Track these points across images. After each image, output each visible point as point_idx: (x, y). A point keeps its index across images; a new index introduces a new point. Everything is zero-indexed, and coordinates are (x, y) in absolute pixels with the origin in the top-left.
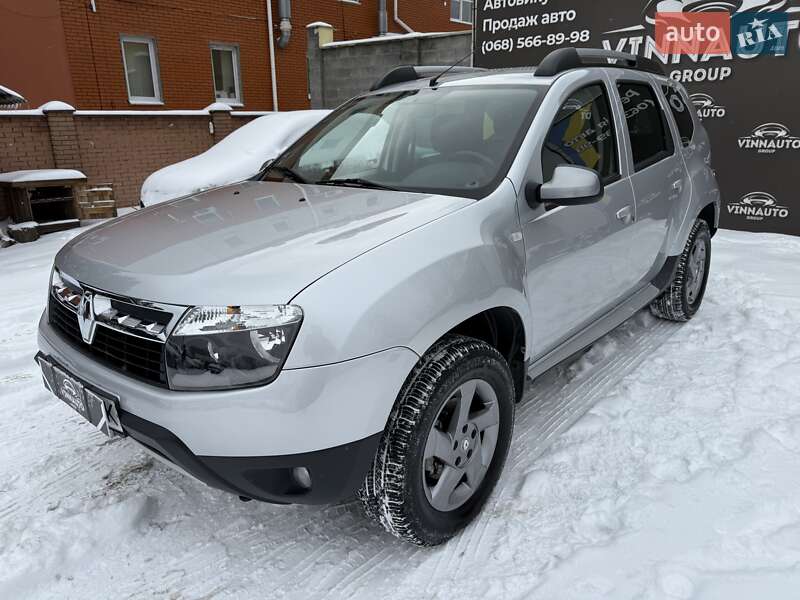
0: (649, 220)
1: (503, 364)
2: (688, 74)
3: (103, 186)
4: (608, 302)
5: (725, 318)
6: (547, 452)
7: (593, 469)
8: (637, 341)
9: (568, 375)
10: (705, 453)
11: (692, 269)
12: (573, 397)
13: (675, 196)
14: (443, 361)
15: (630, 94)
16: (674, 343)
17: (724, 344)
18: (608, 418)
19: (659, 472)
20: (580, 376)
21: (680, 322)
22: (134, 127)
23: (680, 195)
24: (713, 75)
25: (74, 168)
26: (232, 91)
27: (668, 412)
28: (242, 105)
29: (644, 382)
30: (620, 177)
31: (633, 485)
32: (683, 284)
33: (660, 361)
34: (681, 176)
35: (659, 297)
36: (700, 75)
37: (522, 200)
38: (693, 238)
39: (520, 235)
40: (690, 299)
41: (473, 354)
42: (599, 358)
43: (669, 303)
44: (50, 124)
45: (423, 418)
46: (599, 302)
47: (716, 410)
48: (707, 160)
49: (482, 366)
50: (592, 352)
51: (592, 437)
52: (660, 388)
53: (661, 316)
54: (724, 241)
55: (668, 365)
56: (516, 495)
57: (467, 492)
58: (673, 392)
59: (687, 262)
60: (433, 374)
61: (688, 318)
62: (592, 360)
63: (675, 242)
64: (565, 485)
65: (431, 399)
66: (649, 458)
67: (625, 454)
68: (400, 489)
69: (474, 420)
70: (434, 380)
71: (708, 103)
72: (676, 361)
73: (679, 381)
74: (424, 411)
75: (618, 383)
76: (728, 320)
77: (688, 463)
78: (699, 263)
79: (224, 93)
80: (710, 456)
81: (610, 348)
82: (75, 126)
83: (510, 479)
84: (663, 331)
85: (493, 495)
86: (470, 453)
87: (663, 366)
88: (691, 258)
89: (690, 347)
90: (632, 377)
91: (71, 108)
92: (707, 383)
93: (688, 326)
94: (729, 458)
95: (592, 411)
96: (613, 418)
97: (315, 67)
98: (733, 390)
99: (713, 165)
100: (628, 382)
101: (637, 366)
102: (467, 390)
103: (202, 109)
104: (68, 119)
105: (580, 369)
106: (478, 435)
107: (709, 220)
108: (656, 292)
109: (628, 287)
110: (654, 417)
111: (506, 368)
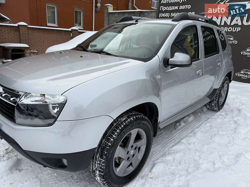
0: (209, 75)
1: (149, 123)
2: (226, 29)
3: (34, 50)
4: (192, 102)
5: (232, 111)
6: (164, 155)
7: (180, 163)
8: (201, 117)
9: (176, 127)
10: (221, 161)
11: (222, 94)
12: (176, 135)
13: (218, 68)
14: (125, 121)
15: (206, 33)
16: (214, 118)
17: (231, 120)
18: (187, 144)
19: (203, 167)
20: (179, 127)
21: (216, 111)
22: (46, 32)
23: (220, 68)
24: (234, 30)
25: (26, 44)
26: (80, 24)
27: (209, 144)
28: (83, 29)
29: (202, 132)
30: (199, 59)
31: (194, 171)
32: (219, 98)
33: (208, 124)
34: (221, 61)
35: (210, 102)
36: (230, 29)
37: (162, 63)
38: (223, 83)
39: (160, 76)
40: (220, 104)
41: (137, 119)
42: (187, 121)
43: (213, 104)
44: (20, 29)
45: (114, 142)
46: (189, 102)
47: (226, 145)
48: (231, 57)
49: (140, 124)
50: (185, 119)
51: (181, 150)
52: (207, 134)
53: (210, 108)
54: (234, 85)
55: (211, 126)
56: (151, 171)
57: (131, 169)
58: (212, 136)
59: (220, 91)
60: (120, 126)
61: (219, 110)
62: (185, 122)
63: (217, 84)
64: (169, 169)
65: (118, 135)
66: (200, 161)
67: (192, 158)
68: (103, 169)
69: (136, 143)
70: (120, 128)
71: (232, 39)
72: (213, 125)
73: (214, 132)
74: (115, 140)
75: (192, 131)
76: (233, 112)
77: (215, 164)
78: (224, 92)
79: (77, 25)
80: (223, 162)
81: (191, 118)
82: (28, 31)
83: (149, 164)
84: (210, 113)
85: (142, 170)
86: (133, 156)
87: (209, 126)
88: (222, 90)
89: (219, 120)
90: (198, 129)
91: (27, 24)
92: (224, 134)
93: (219, 113)
94: (230, 163)
95: (182, 141)
96: (189, 144)
97: (106, 19)
98: (233, 137)
99: (232, 59)
100: (196, 131)
101: (200, 126)
102: (134, 133)
103: (69, 28)
104: (26, 28)
105: (180, 125)
106: (137, 149)
107: (229, 77)
108: (209, 100)
109: (199, 98)
110: (204, 145)
111: (150, 125)
